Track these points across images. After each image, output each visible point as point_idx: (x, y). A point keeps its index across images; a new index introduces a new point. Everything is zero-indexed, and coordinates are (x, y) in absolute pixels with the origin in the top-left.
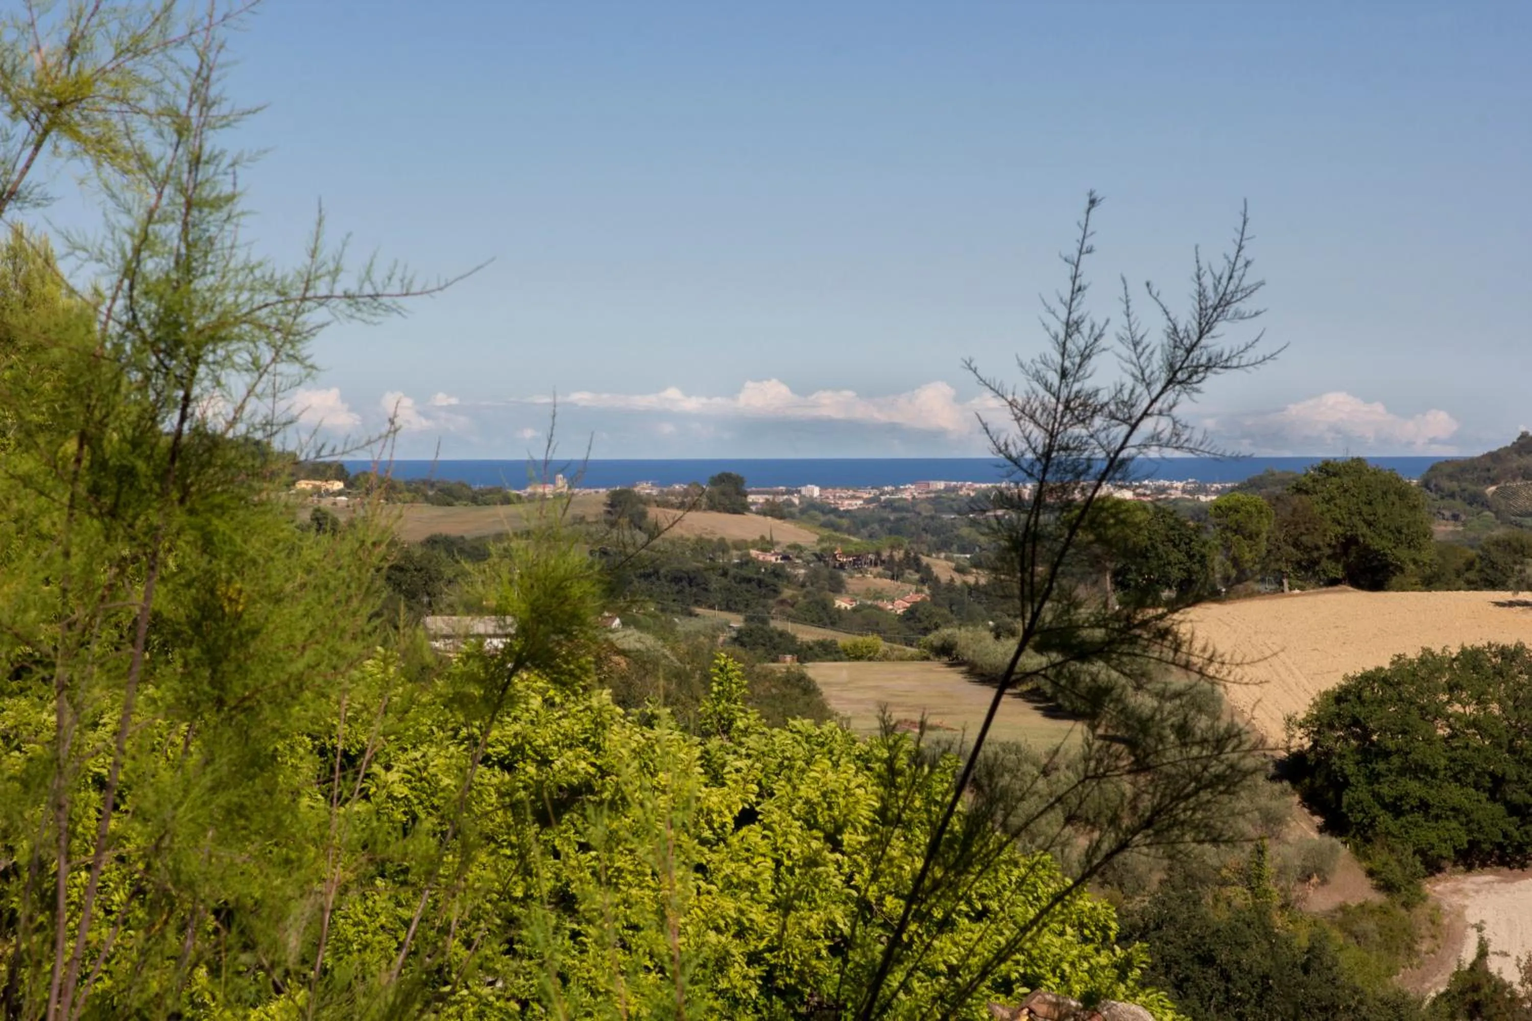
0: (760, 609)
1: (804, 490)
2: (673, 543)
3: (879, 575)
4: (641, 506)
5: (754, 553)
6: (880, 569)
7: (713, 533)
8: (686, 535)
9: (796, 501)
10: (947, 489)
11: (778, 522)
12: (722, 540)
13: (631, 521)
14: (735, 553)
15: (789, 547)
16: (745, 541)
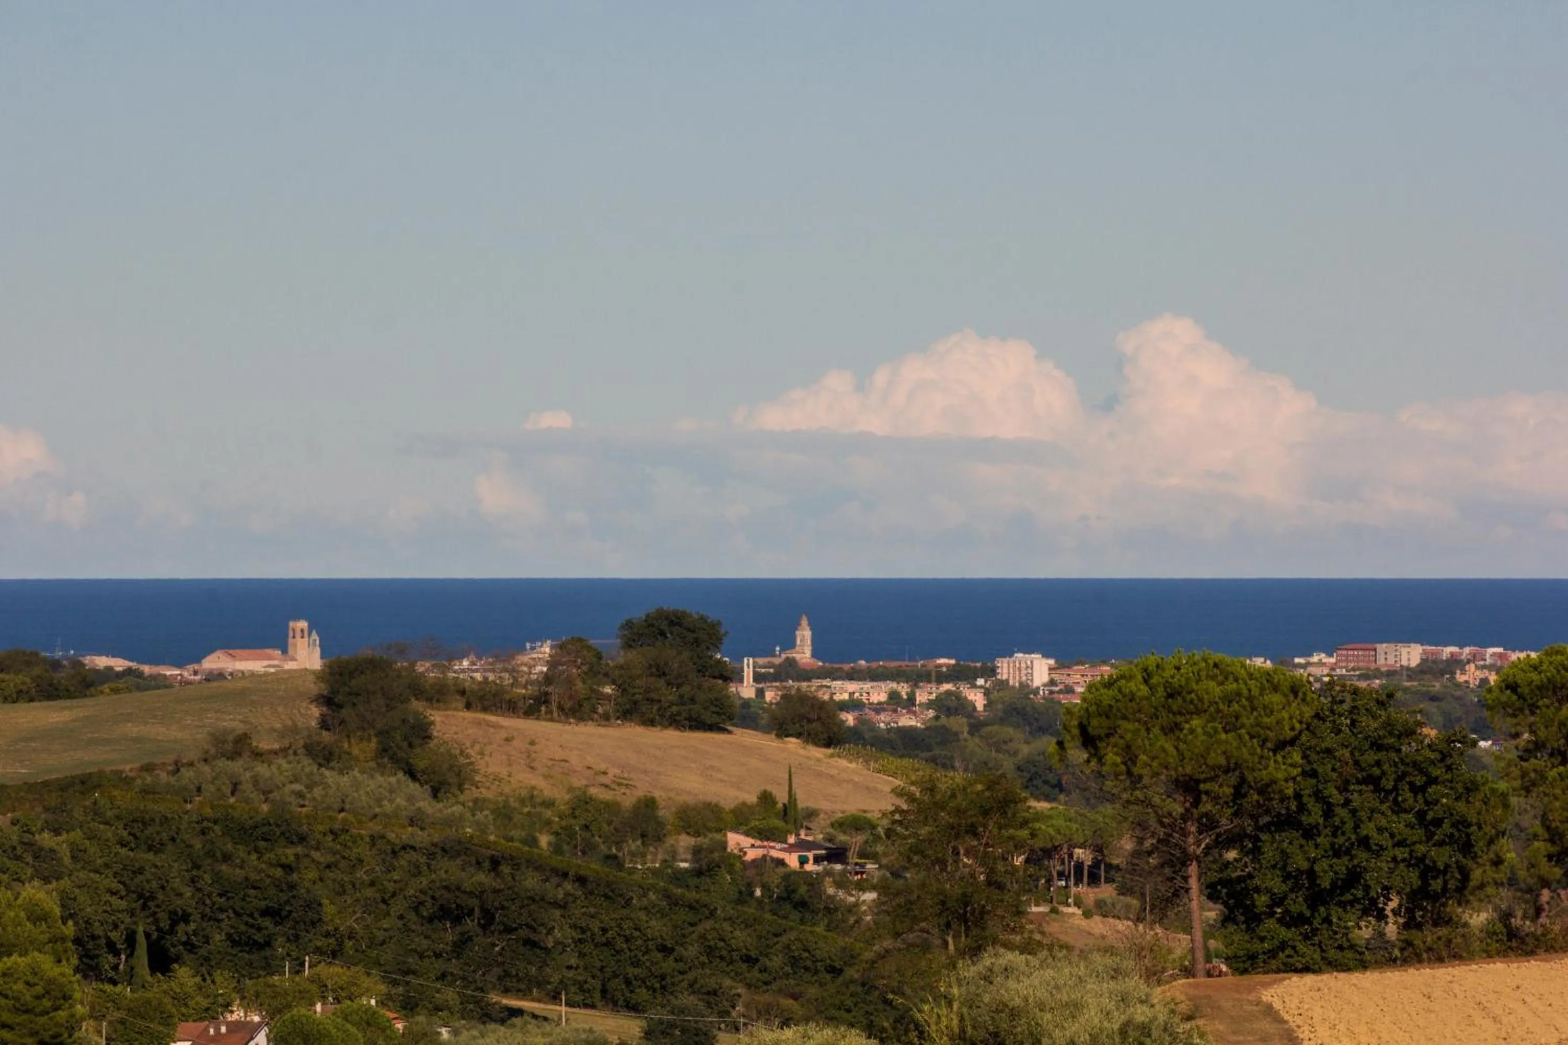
0: (688, 1000)
1: (1006, 669)
2: (504, 813)
3: (1102, 909)
4: (416, 705)
5: (735, 840)
6: (1106, 892)
7: (623, 783)
8: (547, 790)
9: (977, 699)
10: (1428, 668)
11: (817, 753)
12: (649, 804)
13: (384, 750)
14: (685, 842)
15: (840, 825)
16: (713, 809)
